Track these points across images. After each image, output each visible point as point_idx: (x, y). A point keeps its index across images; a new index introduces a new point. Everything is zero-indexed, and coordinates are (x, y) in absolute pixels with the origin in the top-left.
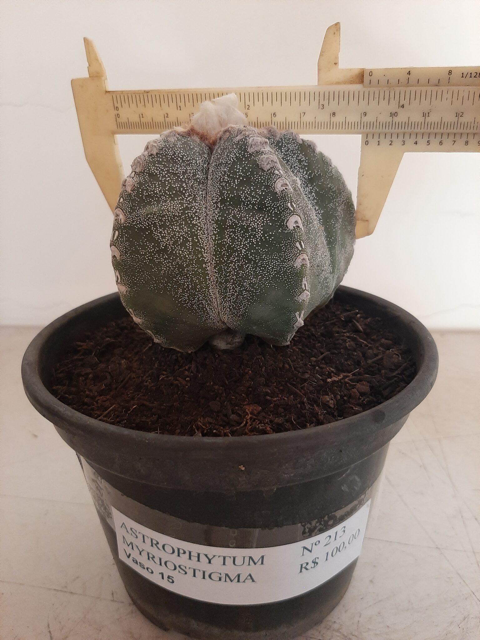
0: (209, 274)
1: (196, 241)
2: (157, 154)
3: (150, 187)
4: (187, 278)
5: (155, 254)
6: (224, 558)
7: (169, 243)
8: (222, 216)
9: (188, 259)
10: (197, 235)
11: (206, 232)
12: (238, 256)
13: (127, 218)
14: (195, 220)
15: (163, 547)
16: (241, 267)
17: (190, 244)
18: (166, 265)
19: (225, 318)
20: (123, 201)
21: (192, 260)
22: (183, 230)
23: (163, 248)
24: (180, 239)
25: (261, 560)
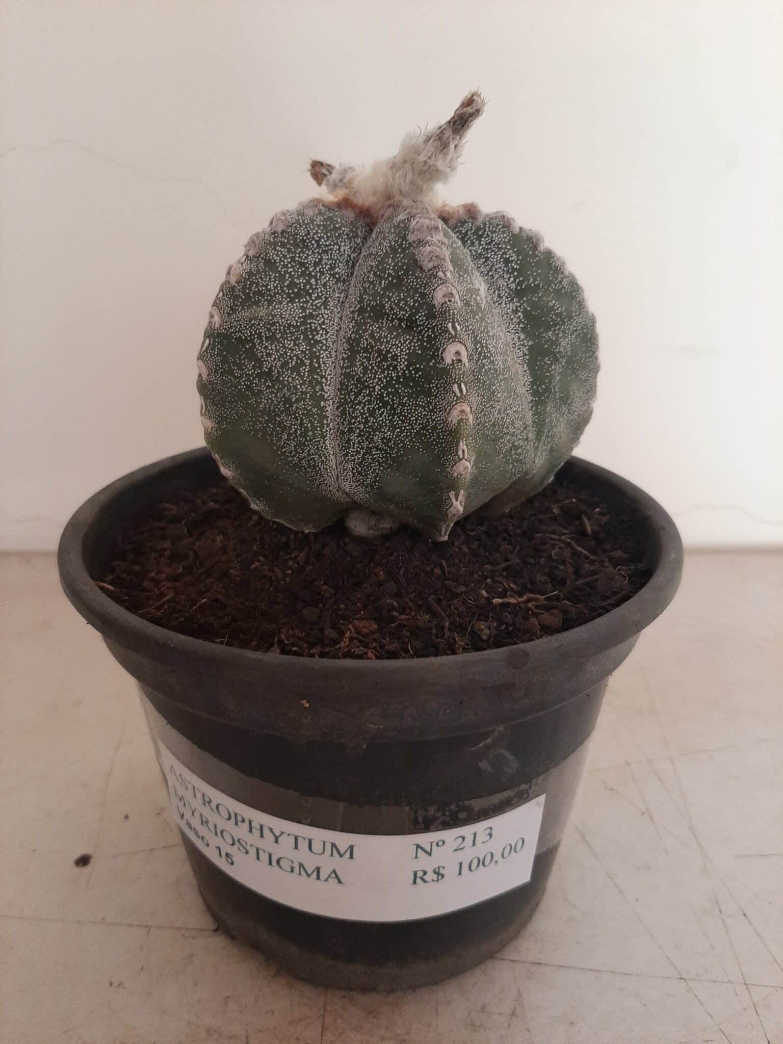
0: (328, 417)
1: (317, 365)
2: (283, 231)
3: (262, 279)
4: (296, 418)
5: (254, 379)
6: (296, 838)
7: (276, 364)
8: (356, 332)
9: (300, 392)
10: (318, 358)
11: (333, 354)
12: (370, 395)
13: (224, 322)
14: (320, 335)
15: (217, 806)
16: (372, 413)
17: (307, 370)
18: (268, 396)
19: (347, 486)
20: (223, 296)
21: (305, 393)
22: (299, 348)
23: (267, 370)
24: (292, 360)
25: (348, 852)
